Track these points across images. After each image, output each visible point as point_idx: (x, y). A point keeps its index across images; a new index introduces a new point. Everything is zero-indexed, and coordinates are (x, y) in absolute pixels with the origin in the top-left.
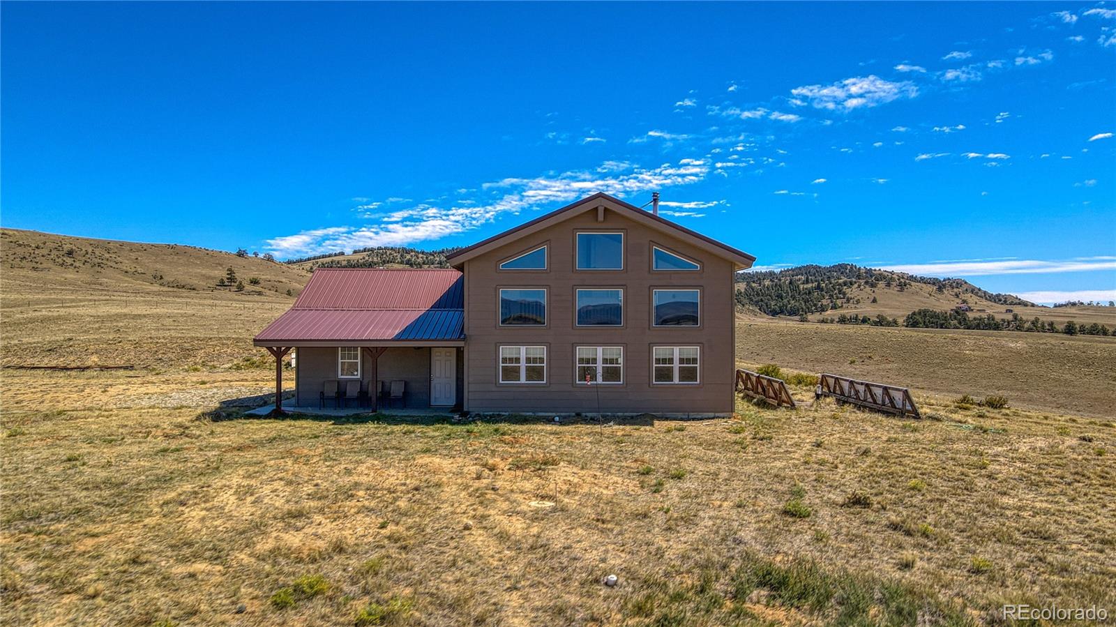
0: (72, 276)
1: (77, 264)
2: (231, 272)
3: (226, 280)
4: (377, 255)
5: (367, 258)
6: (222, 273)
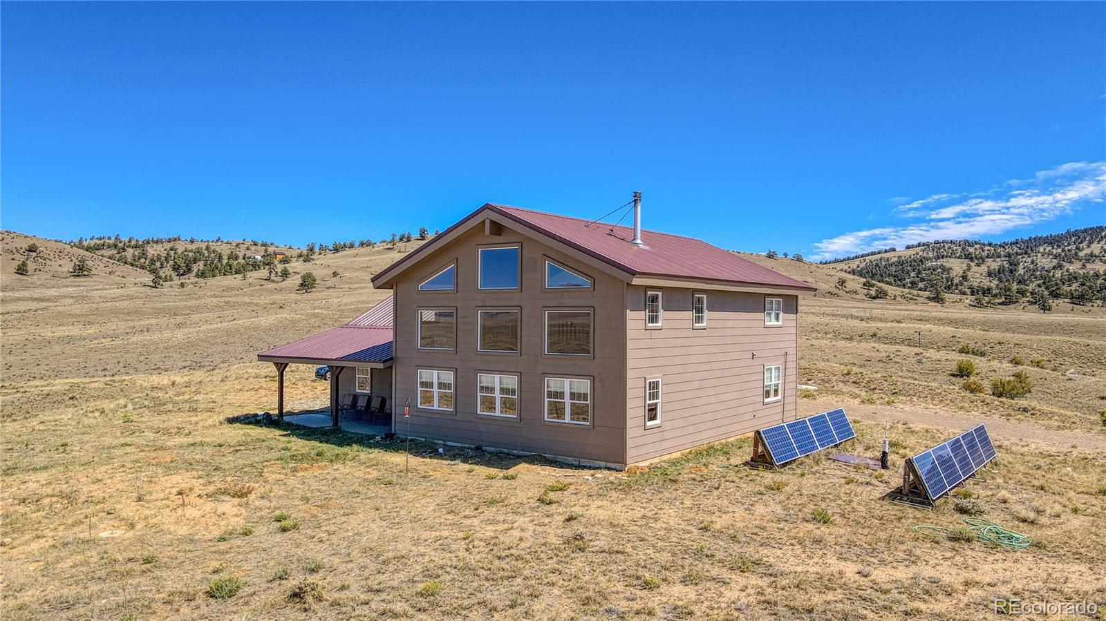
4: (933, 250)
5: (921, 253)
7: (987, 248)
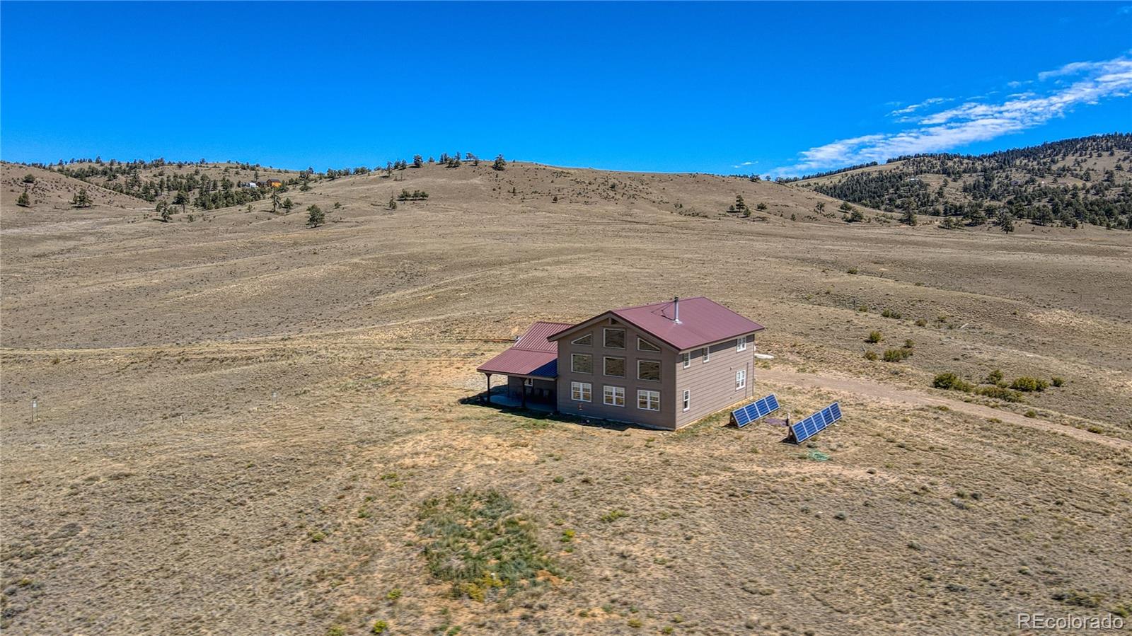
0: (612, 208)
1: (617, 197)
2: (740, 199)
3: (735, 207)
4: (914, 164)
5: (901, 167)
6: (732, 200)
7: (966, 161)
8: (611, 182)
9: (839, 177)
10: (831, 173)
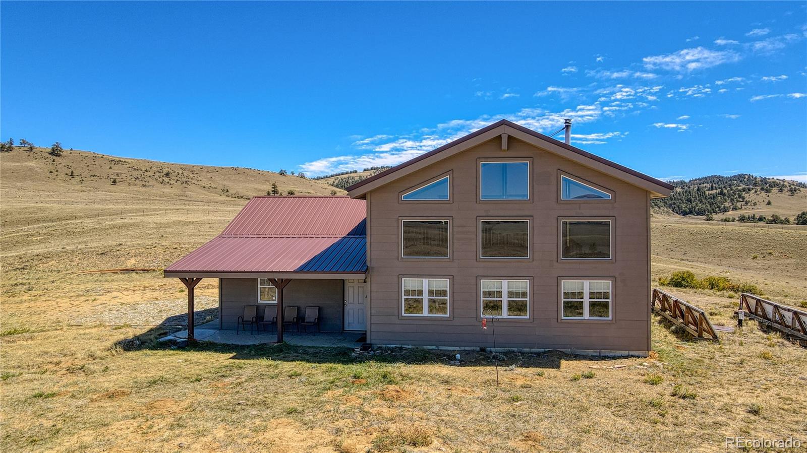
0: (168, 190)
1: (172, 182)
2: (274, 186)
3: (271, 192)
6: (269, 188)
8: (165, 171)
9: (333, 180)
10: (327, 177)
